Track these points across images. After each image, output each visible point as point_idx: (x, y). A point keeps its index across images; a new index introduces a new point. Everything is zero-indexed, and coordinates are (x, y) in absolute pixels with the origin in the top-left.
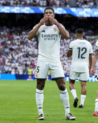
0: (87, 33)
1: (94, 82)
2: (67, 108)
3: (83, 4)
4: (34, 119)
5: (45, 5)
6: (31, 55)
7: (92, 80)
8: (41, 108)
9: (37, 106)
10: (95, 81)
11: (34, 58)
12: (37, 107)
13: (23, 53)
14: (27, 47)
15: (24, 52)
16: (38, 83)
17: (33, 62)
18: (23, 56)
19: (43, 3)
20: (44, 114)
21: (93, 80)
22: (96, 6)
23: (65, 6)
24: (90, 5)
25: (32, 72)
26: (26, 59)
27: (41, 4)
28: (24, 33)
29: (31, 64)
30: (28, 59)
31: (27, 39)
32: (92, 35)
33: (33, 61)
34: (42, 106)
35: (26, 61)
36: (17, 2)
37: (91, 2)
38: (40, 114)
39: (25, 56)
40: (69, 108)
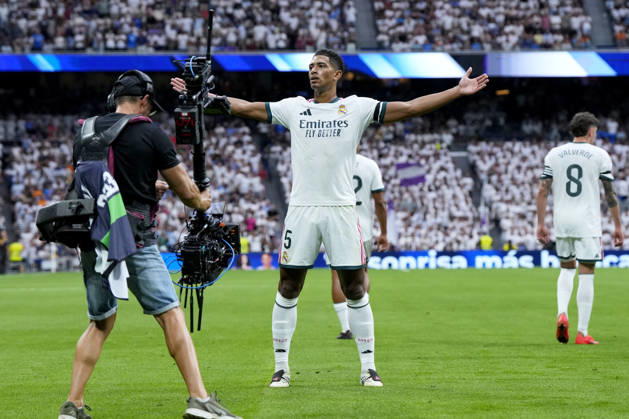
0: (409, 127)
1: (433, 270)
2: (365, 352)
3: (397, 39)
4: (259, 384)
5: (282, 44)
6: (247, 197)
7: (427, 265)
8: (284, 351)
9: (274, 342)
10: (438, 267)
11: (254, 203)
12: (271, 346)
13: (222, 191)
14: (233, 173)
15: (225, 186)
16: (283, 279)
17: (250, 216)
18: (222, 198)
19: (277, 41)
20: (291, 370)
21: (432, 265)
22: (433, 45)
23: (343, 47)
24: (417, 43)
25: (249, 245)
26: (230, 207)
27: (272, 44)
28: (220, 130)
29: (246, 222)
30: (236, 209)
31: (230, 148)
32: (423, 131)
33: (252, 212)
34: (287, 346)
35: (229, 213)
36: (199, 39)
37: (419, 34)
38: (277, 370)
39: (227, 198)
40: (372, 355)
